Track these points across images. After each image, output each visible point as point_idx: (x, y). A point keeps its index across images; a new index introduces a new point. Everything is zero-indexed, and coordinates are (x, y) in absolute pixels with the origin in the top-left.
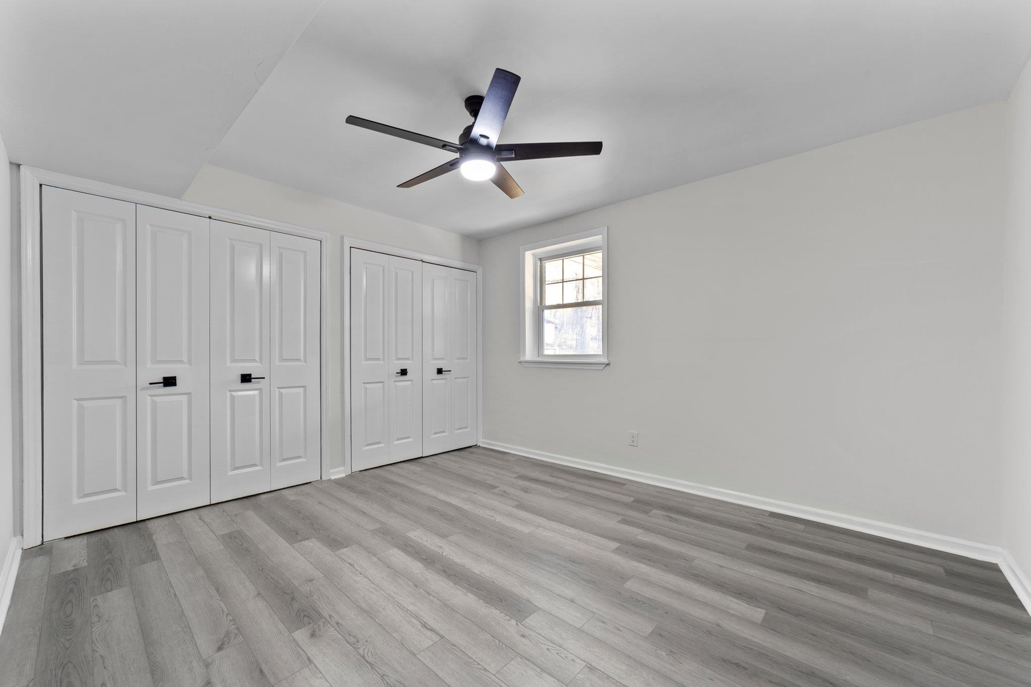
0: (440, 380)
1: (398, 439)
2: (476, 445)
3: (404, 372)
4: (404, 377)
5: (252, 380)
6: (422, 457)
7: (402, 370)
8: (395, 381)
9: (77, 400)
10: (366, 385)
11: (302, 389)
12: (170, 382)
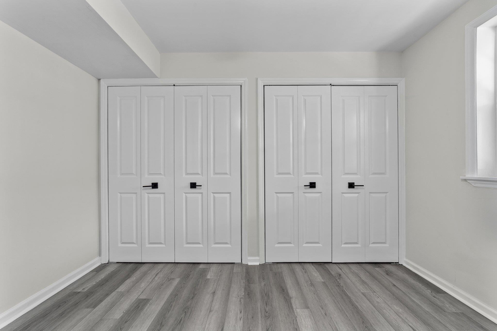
0: (352, 194)
1: (307, 243)
2: (398, 263)
3: (312, 185)
4: (312, 190)
5: (197, 187)
6: (331, 263)
7: (311, 183)
8: (304, 193)
9: (120, 193)
10: (278, 195)
11: (229, 194)
12: (155, 186)
